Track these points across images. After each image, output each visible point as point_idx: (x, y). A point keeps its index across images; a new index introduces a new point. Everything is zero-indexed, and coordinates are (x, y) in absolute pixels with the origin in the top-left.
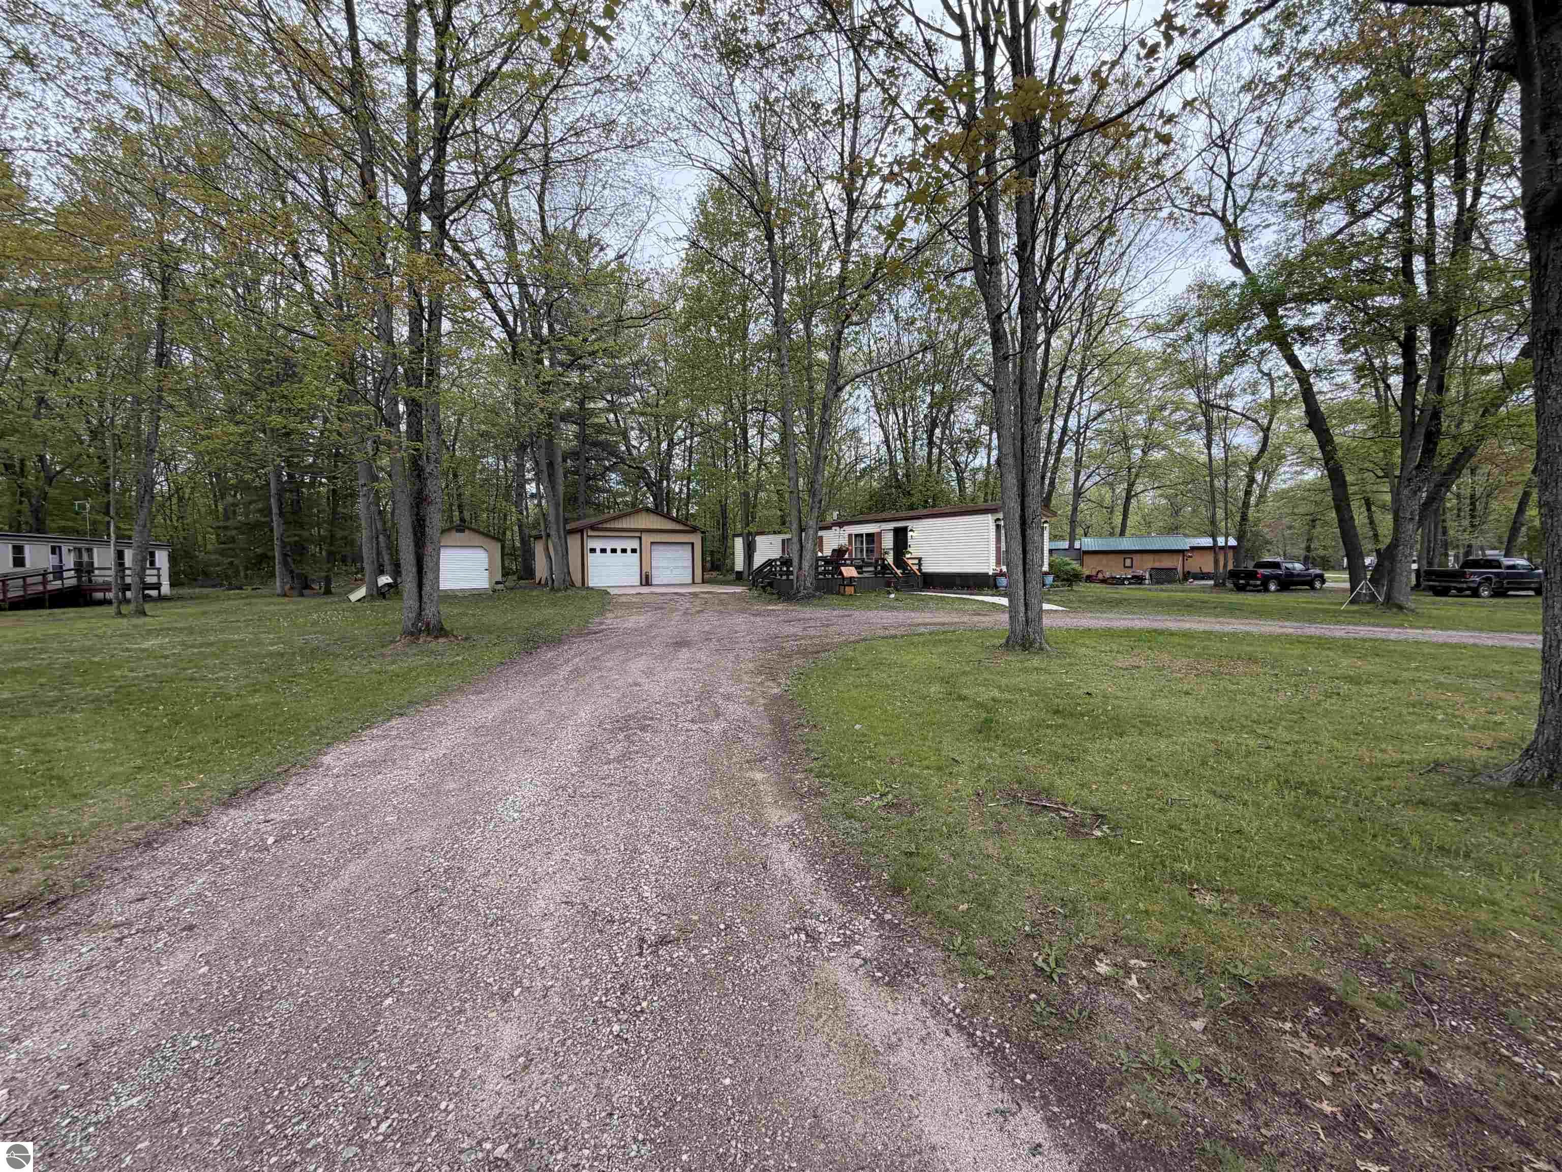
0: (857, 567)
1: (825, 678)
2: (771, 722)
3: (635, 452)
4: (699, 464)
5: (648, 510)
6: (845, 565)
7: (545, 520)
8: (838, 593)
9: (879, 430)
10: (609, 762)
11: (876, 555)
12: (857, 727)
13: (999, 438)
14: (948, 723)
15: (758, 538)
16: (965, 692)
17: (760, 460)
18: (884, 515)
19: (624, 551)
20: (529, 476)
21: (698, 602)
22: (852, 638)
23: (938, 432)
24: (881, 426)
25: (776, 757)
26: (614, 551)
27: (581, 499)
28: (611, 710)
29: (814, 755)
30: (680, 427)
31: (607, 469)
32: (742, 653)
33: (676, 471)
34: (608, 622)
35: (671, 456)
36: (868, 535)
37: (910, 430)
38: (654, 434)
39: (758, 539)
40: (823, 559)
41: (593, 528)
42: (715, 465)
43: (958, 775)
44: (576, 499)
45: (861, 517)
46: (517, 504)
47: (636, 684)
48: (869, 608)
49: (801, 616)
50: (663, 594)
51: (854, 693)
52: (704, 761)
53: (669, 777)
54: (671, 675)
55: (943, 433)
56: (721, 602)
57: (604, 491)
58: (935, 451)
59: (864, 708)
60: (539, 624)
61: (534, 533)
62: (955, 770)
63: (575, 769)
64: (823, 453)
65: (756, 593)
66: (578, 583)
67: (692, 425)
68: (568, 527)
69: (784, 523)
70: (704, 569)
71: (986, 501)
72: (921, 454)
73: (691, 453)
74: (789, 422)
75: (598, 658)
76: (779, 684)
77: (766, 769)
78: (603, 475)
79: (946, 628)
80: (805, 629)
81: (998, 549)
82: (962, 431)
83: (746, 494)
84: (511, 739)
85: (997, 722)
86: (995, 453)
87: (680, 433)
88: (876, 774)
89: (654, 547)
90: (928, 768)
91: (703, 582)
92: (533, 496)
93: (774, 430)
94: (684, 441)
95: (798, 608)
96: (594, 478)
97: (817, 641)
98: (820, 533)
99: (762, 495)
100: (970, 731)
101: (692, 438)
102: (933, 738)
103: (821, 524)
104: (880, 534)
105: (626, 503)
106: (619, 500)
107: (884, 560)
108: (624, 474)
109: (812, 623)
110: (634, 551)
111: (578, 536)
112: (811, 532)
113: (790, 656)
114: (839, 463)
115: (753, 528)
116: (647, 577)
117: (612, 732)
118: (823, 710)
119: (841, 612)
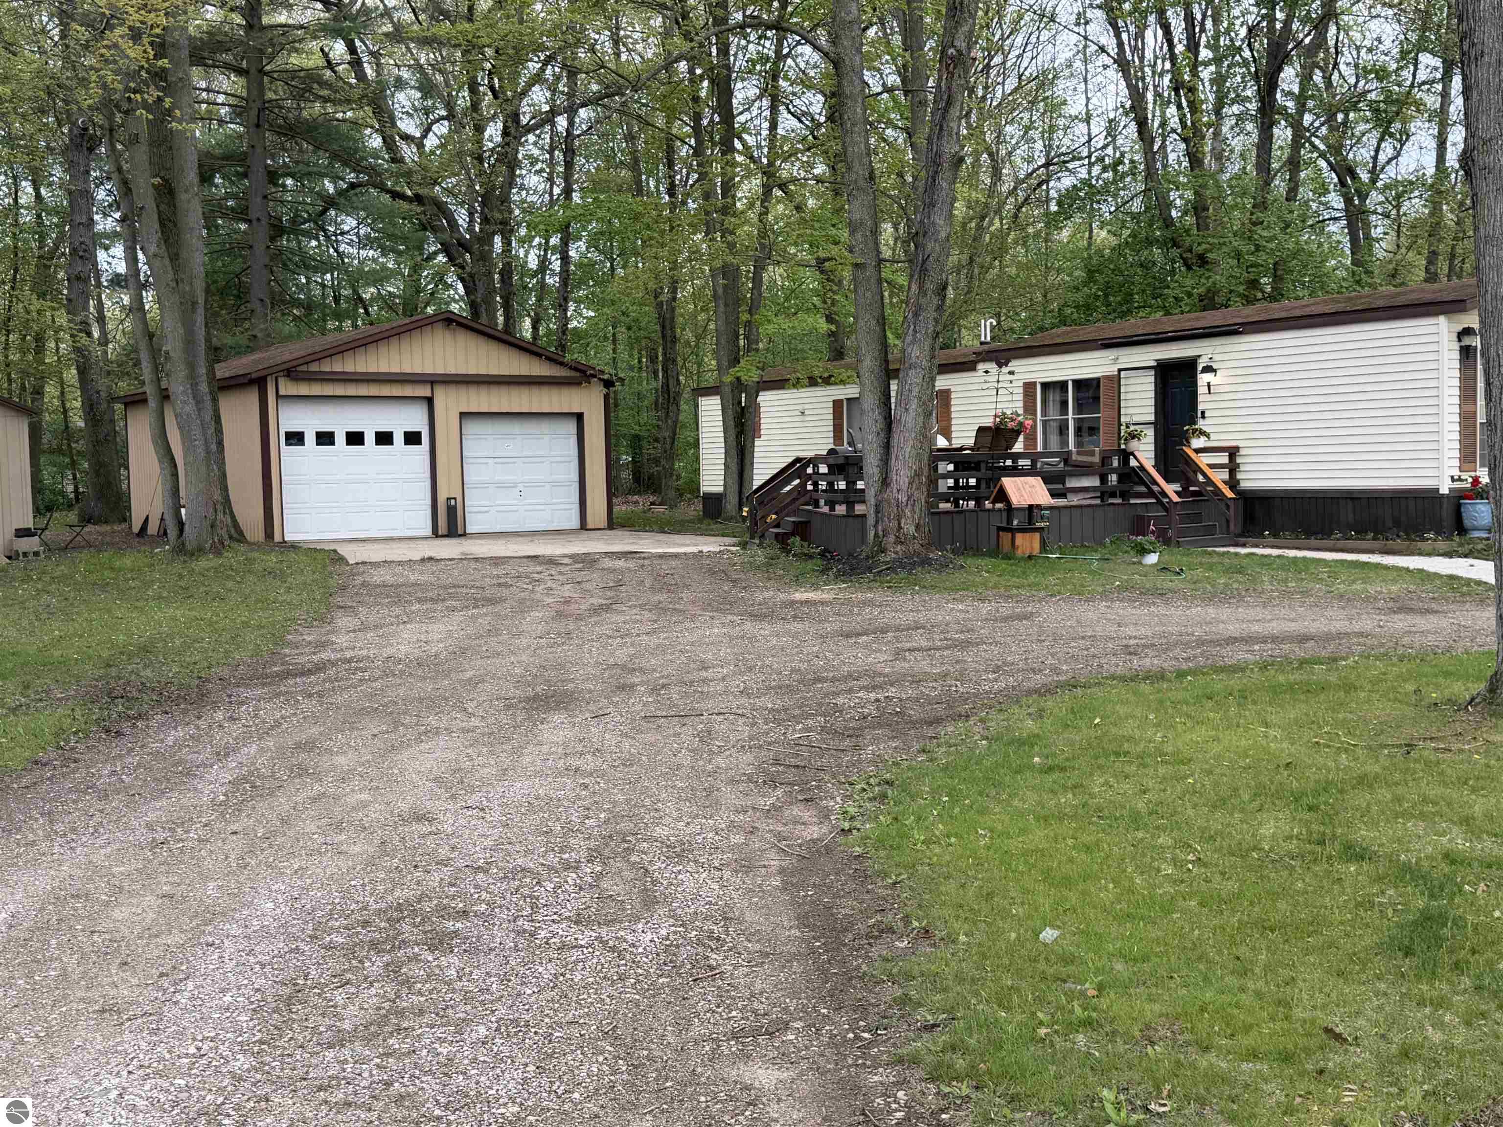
0: (1047, 480)
1: (955, 796)
2: (803, 921)
3: (408, 152)
4: (596, 186)
5: (450, 321)
6: (1015, 471)
7: (155, 353)
8: (995, 552)
9: (1113, 74)
10: (339, 1041)
11: (1103, 442)
12: (1049, 934)
13: (1466, 92)
14: (1316, 924)
15: (764, 398)
16: (1363, 834)
17: (769, 172)
18: (1134, 325)
19: (384, 438)
20: (105, 224)
21: (594, 579)
22: (1038, 680)
23: (1289, 79)
24: (1122, 64)
25: (814, 1027)
26: (355, 438)
27: (258, 291)
28: (345, 894)
29: (925, 1016)
30: (537, 78)
31: (330, 202)
32: (720, 726)
33: (529, 209)
34: (342, 640)
35: (513, 164)
36: (1079, 384)
37: (1206, 73)
38: (463, 99)
39: (767, 400)
40: (949, 454)
41: (292, 373)
42: (639, 189)
43: (1342, 1076)
44: (242, 294)
45: (1060, 334)
46: (74, 306)
47: (419, 818)
48: (1080, 593)
49: (887, 617)
50: (497, 561)
51: (1038, 836)
52: (610, 1034)
53: (509, 1084)
54: (519, 788)
55: (1306, 78)
56: (662, 583)
57: (324, 266)
58: (1282, 134)
59: (1067, 882)
60: (145, 649)
61: (124, 387)
62: (1334, 1061)
63: (242, 1063)
64: (949, 148)
65: (760, 555)
66: (253, 529)
67: (573, 73)
68: (223, 371)
69: (838, 354)
70: (612, 490)
71: (1432, 277)
72: (1237, 143)
73: (570, 153)
74: (851, 59)
75: (308, 746)
76: (825, 815)
77: (784, 1058)
78: (319, 218)
79: (1310, 649)
80: (898, 654)
81: (1467, 418)
82: (1362, 72)
83: (729, 273)
84: (64, 974)
85: (1459, 923)
86: (1457, 136)
87: (539, 96)
88: (1101, 1070)
89: (472, 428)
90: (1253, 1055)
91: (612, 524)
92: (117, 281)
93: (806, 83)
94: (549, 118)
95: (876, 595)
96: (294, 228)
97: (931, 689)
98: (942, 382)
99: (775, 274)
100: (1380, 949)
101: (571, 111)
102: (1268, 968)
103: (944, 356)
104: (1115, 381)
105: (386, 302)
106: (369, 292)
107: (1126, 455)
108: (375, 215)
109: (920, 640)
110: (412, 438)
111: (252, 398)
112: (915, 378)
113: (856, 734)
114: (996, 173)
115: (748, 371)
116: (452, 511)
117: (350, 951)
118: (951, 887)
119: (1006, 608)
